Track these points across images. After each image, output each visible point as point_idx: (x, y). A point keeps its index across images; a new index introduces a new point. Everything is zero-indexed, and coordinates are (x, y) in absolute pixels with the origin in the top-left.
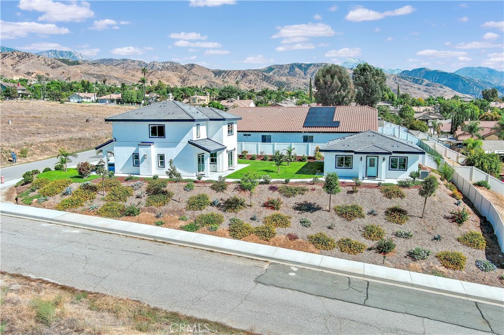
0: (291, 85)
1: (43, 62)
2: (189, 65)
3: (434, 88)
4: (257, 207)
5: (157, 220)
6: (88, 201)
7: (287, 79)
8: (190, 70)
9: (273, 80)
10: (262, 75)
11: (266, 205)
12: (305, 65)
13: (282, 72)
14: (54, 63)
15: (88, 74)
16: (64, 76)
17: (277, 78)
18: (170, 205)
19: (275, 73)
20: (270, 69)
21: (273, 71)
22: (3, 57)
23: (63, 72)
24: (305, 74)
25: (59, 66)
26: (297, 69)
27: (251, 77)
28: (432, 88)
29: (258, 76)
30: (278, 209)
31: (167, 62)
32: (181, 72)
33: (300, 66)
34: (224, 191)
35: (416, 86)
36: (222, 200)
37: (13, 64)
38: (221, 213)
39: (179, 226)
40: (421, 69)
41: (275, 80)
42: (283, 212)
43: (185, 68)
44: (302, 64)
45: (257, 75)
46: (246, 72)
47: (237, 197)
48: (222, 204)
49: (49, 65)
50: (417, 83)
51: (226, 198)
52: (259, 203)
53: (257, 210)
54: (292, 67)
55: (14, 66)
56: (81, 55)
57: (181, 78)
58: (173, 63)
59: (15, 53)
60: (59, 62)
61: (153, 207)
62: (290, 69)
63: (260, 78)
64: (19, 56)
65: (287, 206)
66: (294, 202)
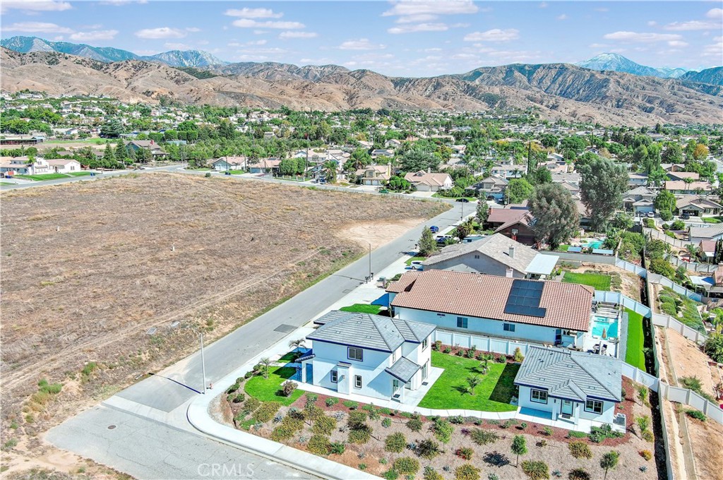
0: (507, 99)
1: (165, 75)
2: (358, 71)
4: (450, 453)
5: (361, 462)
6: (298, 431)
7: (501, 90)
8: (360, 78)
9: (480, 92)
10: (463, 84)
11: (458, 453)
12: (530, 66)
13: (494, 79)
14: (179, 75)
15: (223, 93)
16: (191, 95)
17: (486, 89)
18: (370, 443)
19: (483, 80)
20: (477, 74)
21: (481, 77)
22: (116, 69)
23: (192, 90)
24: (529, 80)
25: (185, 80)
26: (517, 74)
27: (448, 88)
29: (458, 86)
30: (469, 459)
31: (328, 66)
32: (347, 82)
33: (521, 69)
34: (420, 431)
36: (416, 441)
37: (127, 77)
38: (416, 458)
39: (380, 472)
40: (717, 69)
41: (483, 92)
42: (473, 462)
43: (353, 76)
44: (525, 65)
45: (456, 85)
46: (440, 81)
47: (431, 440)
48: (417, 448)
49: (172, 78)
50: (708, 93)
51: (420, 439)
52: (452, 449)
53: (450, 459)
54: (510, 70)
55: (129, 80)
56: (210, 57)
57: (347, 94)
58: (336, 66)
59: (129, 63)
60: (185, 74)
61: (356, 444)
62: (507, 73)
63: (461, 88)
64: (134, 67)
65: (477, 456)
66: (484, 451)
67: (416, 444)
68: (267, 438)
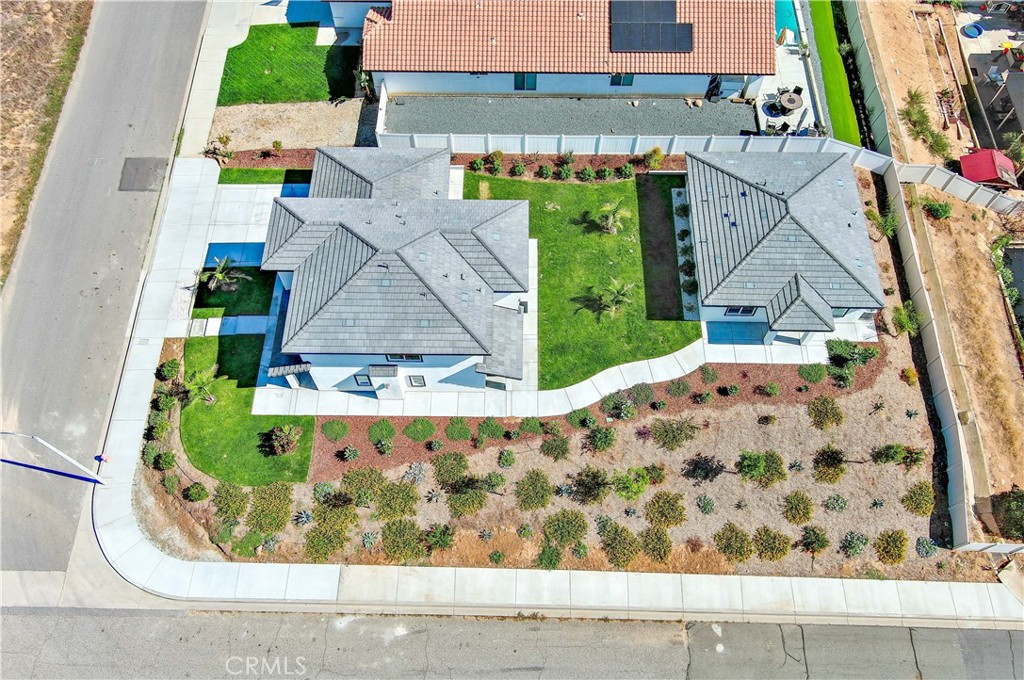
5: (489, 549)
18: (492, 506)
30: (661, 481)
34: (568, 455)
36: (569, 477)
38: (578, 507)
39: (529, 558)
42: (668, 486)
47: (592, 467)
48: (574, 489)
51: (574, 471)
61: (467, 517)
65: (672, 472)
66: (681, 459)
67: (569, 481)
68: (302, 562)
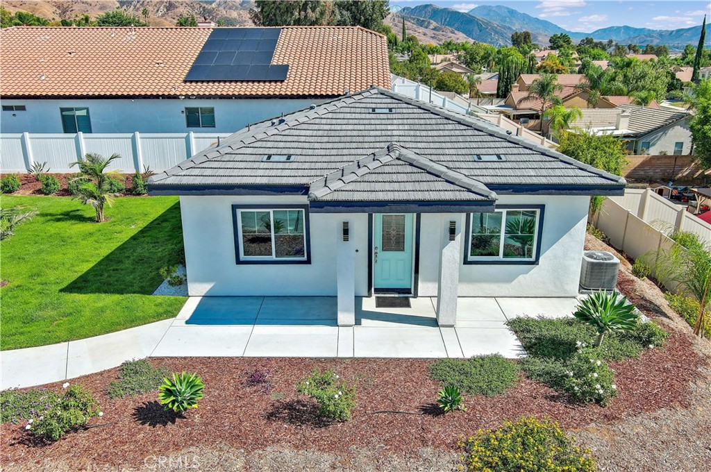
3: (444, 33)
9: (217, 15)
28: (441, 33)
35: (422, 30)
40: (426, 6)
45: (191, 7)
50: (421, 26)
